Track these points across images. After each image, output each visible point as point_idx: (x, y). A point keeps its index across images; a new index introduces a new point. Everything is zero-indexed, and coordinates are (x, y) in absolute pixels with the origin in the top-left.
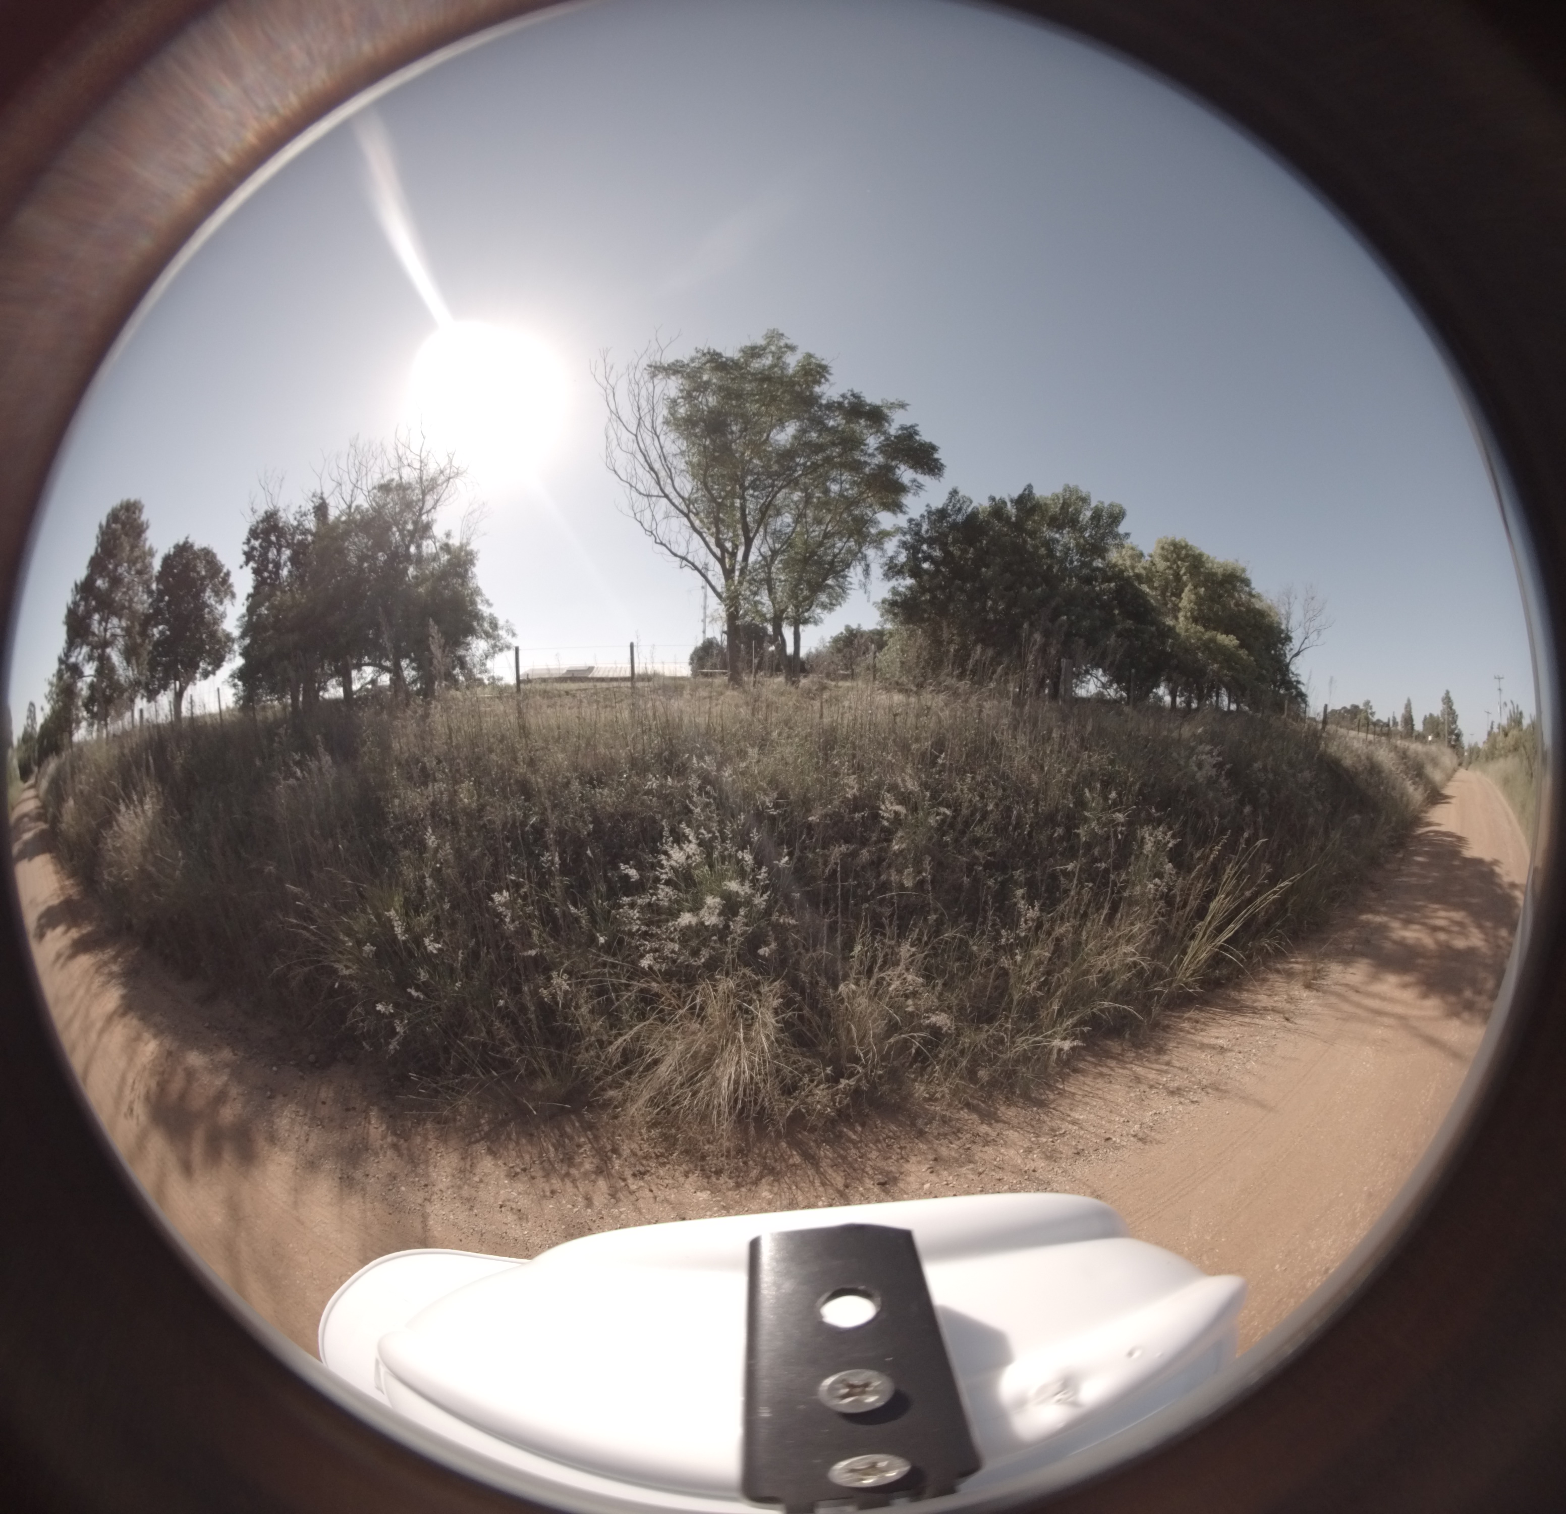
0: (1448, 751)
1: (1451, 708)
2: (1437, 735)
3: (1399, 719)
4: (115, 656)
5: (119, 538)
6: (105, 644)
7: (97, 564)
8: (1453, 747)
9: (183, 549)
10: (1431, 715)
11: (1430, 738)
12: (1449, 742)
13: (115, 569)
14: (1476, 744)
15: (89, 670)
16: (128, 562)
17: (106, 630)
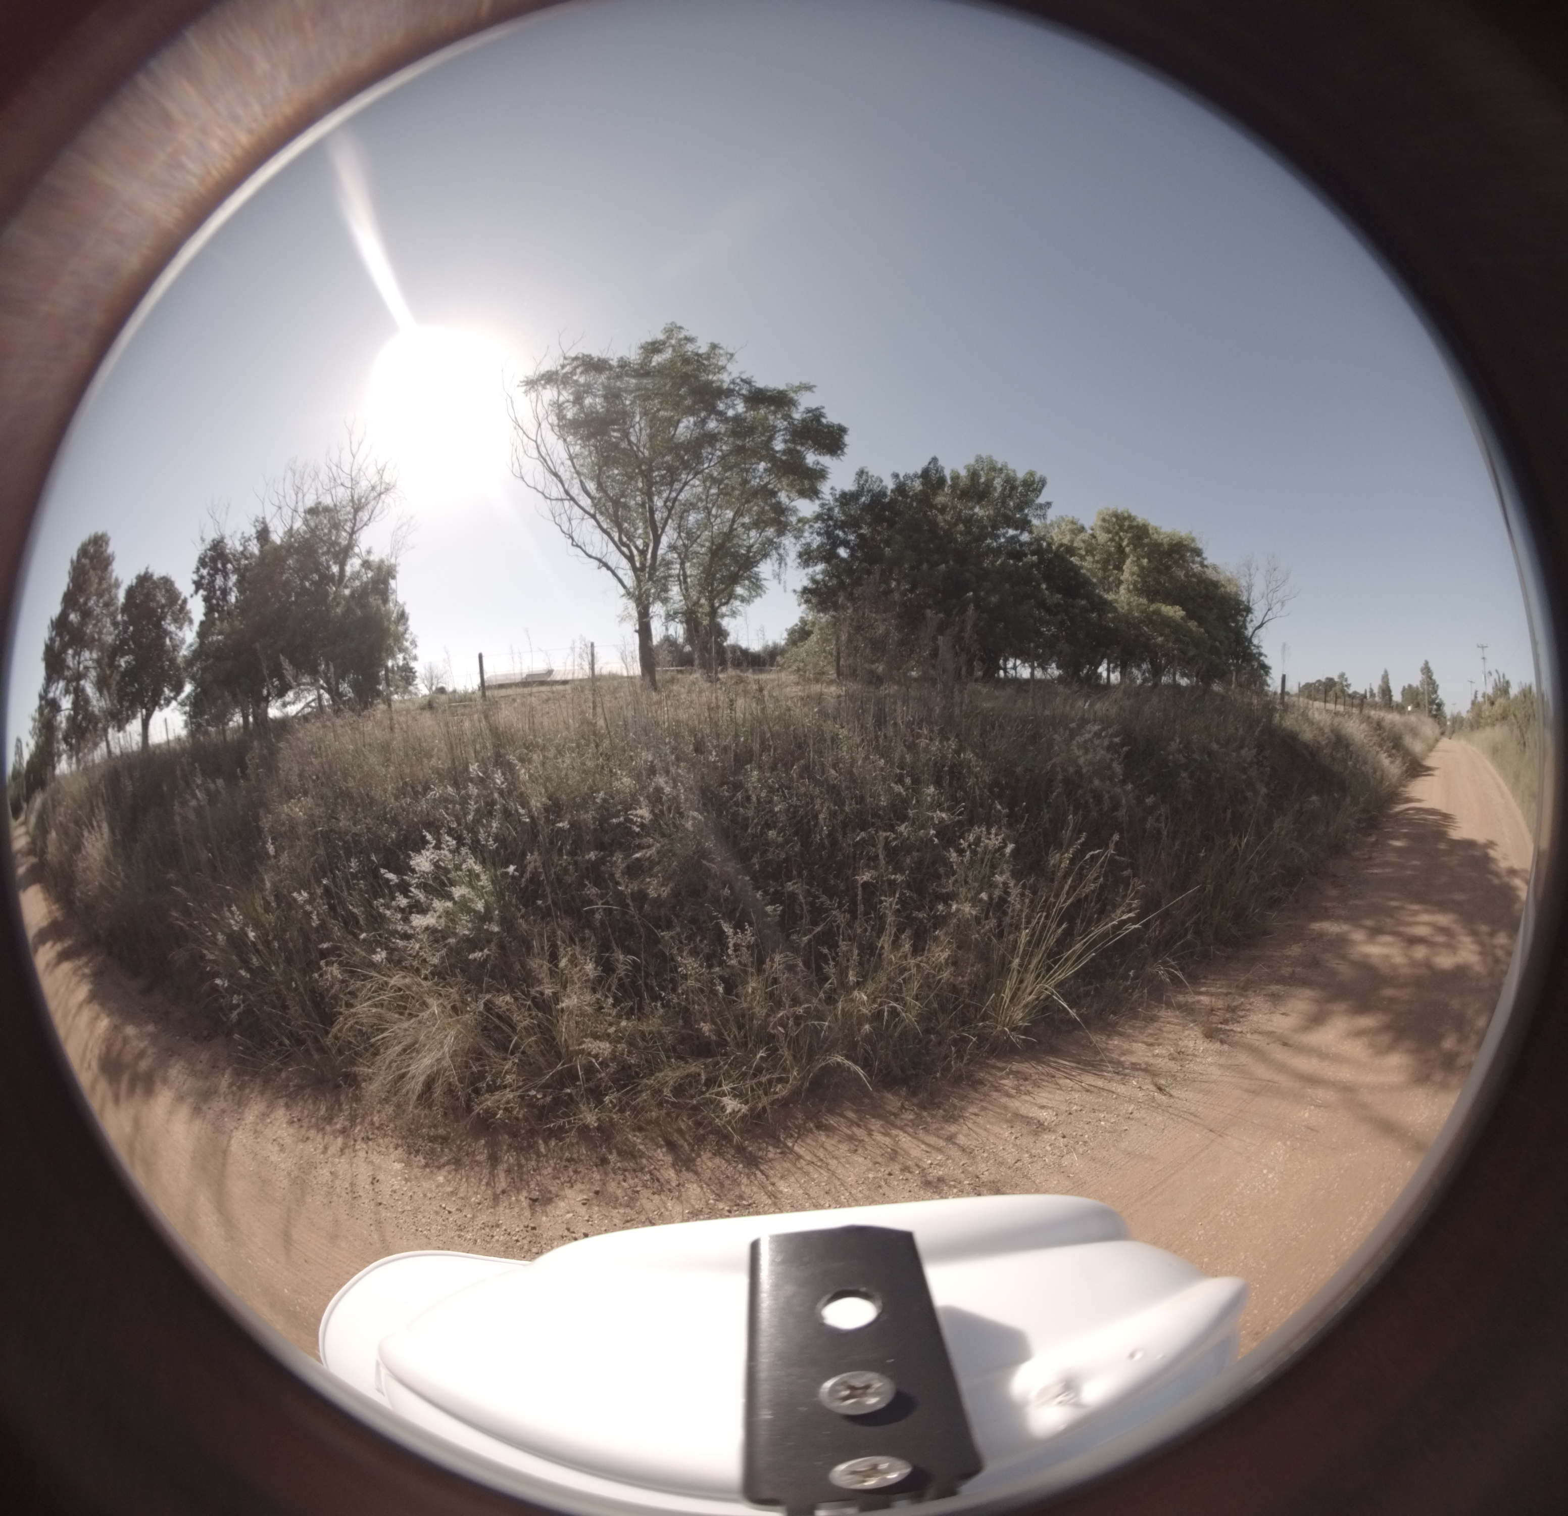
0: (1429, 721)
1: (1430, 678)
2: (1417, 705)
3: (1376, 691)
4: (89, 688)
5: (88, 573)
6: (79, 676)
7: (70, 600)
8: (1435, 716)
9: (144, 579)
10: (1410, 686)
11: (1410, 708)
12: (1430, 711)
13: (86, 603)
14: (1459, 713)
15: (66, 703)
16: (96, 595)
17: (79, 663)
